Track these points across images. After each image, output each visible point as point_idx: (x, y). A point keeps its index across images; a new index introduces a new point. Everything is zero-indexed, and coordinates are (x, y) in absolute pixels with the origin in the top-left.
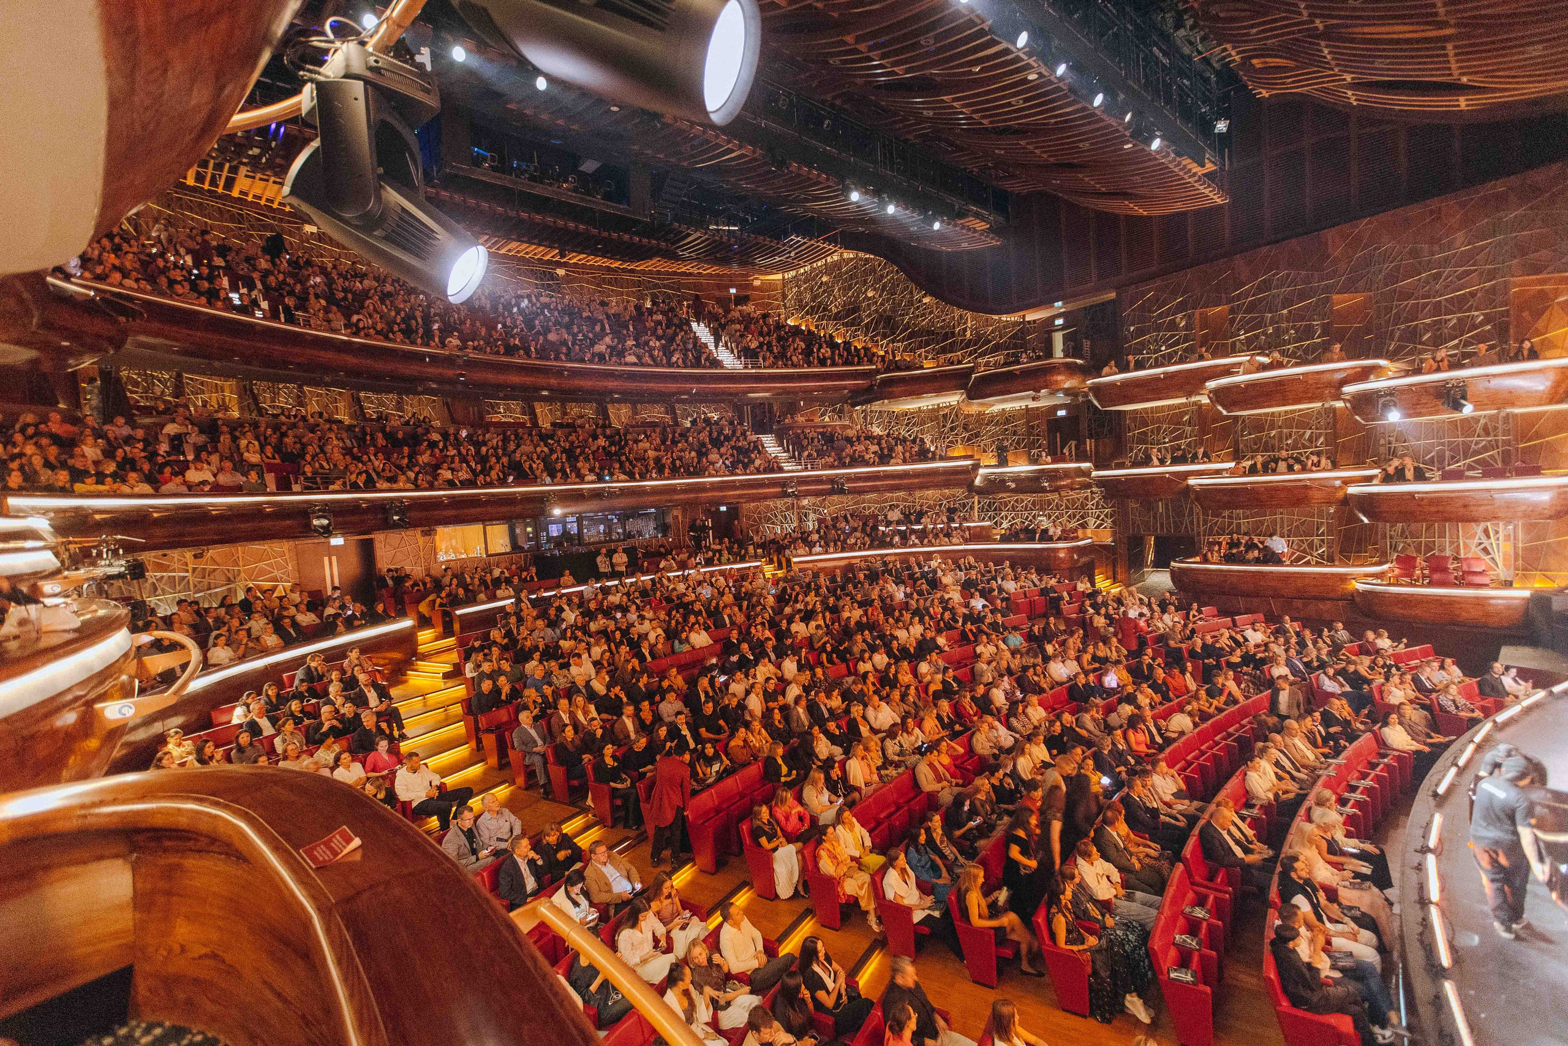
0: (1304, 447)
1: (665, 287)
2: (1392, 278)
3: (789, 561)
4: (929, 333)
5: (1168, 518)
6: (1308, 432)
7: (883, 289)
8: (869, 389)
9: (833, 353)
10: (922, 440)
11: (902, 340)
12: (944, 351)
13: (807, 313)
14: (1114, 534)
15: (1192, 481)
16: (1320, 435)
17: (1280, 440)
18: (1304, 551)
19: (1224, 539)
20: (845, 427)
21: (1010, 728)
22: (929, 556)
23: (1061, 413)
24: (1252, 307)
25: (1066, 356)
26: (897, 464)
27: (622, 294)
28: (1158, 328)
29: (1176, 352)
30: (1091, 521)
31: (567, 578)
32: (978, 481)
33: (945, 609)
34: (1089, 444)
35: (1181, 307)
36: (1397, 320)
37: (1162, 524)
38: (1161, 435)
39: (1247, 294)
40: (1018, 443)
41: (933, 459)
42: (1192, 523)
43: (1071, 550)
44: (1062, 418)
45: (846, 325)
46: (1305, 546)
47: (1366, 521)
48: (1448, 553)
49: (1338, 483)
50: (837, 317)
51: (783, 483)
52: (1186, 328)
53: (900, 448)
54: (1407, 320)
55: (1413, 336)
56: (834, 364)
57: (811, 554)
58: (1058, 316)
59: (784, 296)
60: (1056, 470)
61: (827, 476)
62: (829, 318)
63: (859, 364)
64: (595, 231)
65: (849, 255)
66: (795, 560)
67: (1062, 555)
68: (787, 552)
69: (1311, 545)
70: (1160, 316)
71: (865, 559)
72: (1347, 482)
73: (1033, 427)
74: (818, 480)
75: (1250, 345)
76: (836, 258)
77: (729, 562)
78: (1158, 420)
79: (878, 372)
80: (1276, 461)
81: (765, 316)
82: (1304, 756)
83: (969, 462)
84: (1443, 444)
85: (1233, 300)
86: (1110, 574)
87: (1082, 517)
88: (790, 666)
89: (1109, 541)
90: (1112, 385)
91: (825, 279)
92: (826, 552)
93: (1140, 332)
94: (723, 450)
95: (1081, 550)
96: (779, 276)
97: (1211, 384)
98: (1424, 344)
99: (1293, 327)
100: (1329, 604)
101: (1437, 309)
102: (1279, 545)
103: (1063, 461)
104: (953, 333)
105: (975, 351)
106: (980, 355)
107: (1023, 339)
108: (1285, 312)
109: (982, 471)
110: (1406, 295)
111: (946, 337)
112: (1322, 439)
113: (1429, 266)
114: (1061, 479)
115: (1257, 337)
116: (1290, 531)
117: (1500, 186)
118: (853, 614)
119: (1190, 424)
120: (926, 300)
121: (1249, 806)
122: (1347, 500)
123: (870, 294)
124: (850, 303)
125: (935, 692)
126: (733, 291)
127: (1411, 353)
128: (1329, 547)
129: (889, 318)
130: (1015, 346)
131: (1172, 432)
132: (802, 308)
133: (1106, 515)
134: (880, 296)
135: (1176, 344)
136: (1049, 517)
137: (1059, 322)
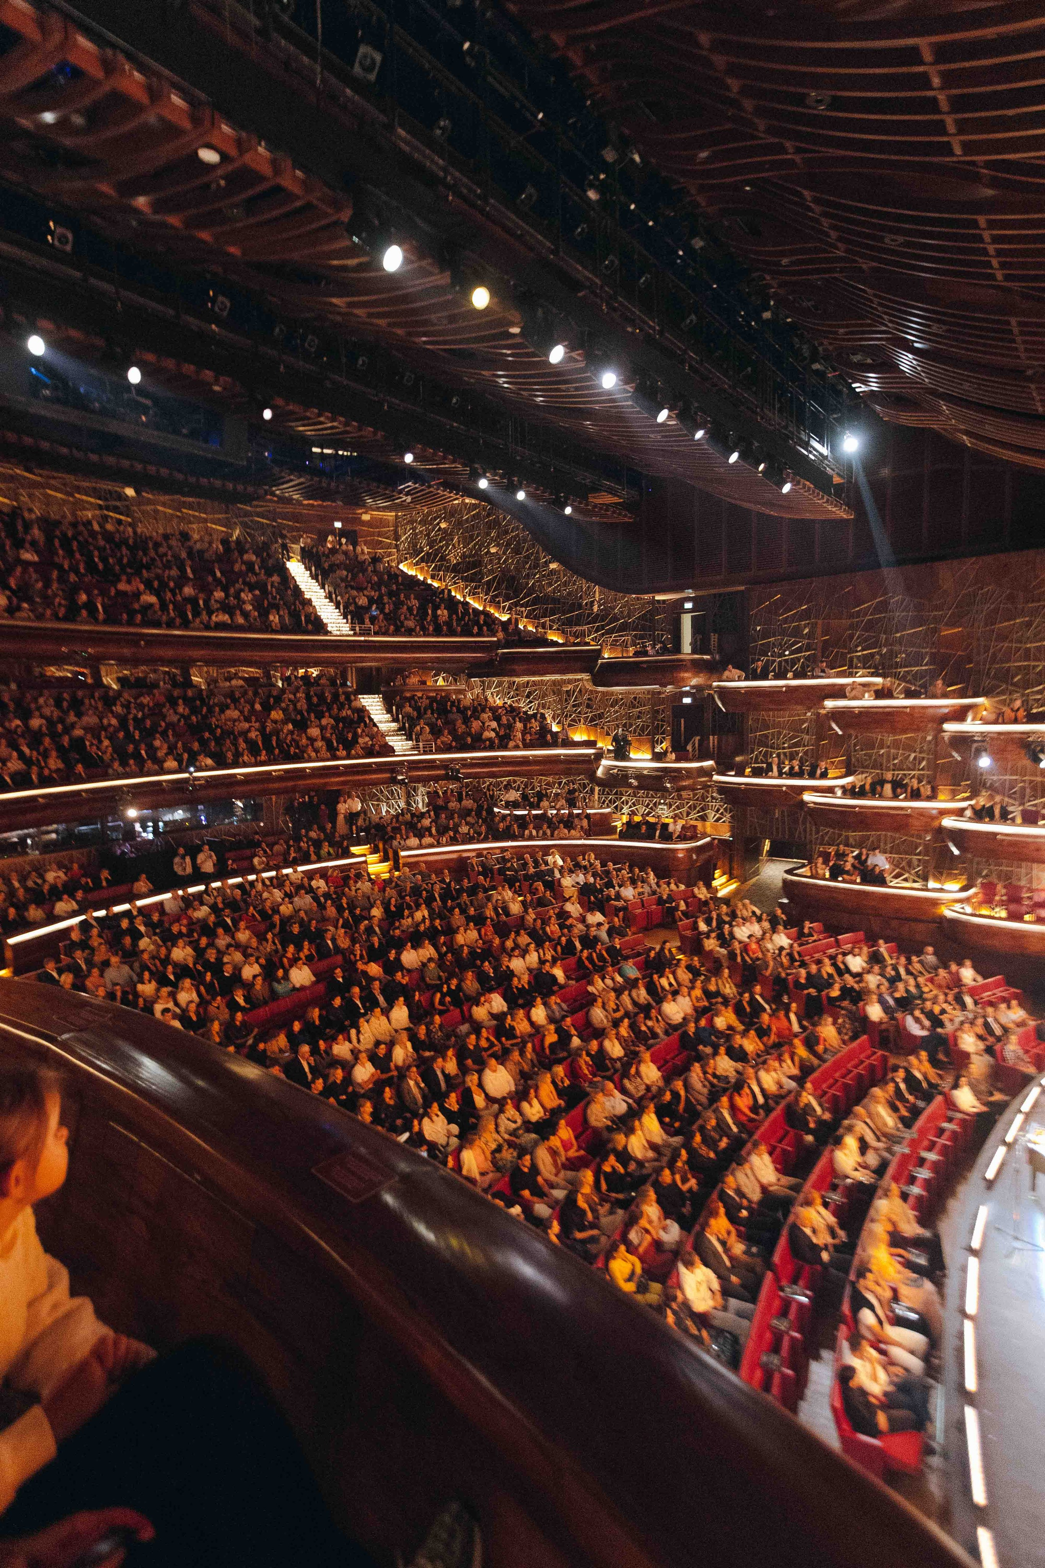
0: (910, 769)
1: (258, 515)
2: (991, 620)
3: (396, 854)
4: (555, 601)
5: (783, 823)
6: (913, 755)
7: (508, 544)
8: (490, 663)
9: (450, 616)
10: (543, 715)
11: (526, 605)
12: (570, 622)
13: (422, 560)
14: (732, 829)
15: (807, 797)
16: (923, 759)
17: (888, 761)
18: (903, 868)
19: (832, 850)
20: (460, 692)
21: (624, 1091)
22: (546, 850)
23: (687, 700)
24: (870, 626)
25: (694, 652)
26: (516, 748)
27: (205, 521)
28: (783, 633)
29: (798, 659)
30: (711, 815)
31: (142, 885)
32: (600, 772)
33: (562, 926)
34: (713, 740)
35: (806, 615)
36: (994, 660)
37: (777, 829)
38: (780, 741)
39: (865, 612)
40: (642, 729)
41: (554, 745)
42: (805, 831)
43: (689, 851)
44: (687, 705)
45: (465, 579)
46: (904, 864)
47: (956, 852)
48: (1023, 883)
49: (934, 812)
50: (456, 569)
51: (392, 768)
52: (809, 636)
53: (519, 725)
54: (1002, 662)
55: (1005, 676)
56: (452, 633)
57: (420, 847)
58: (688, 599)
59: (397, 538)
60: (679, 770)
61: (441, 760)
62: (447, 569)
63: (479, 635)
64: (180, 477)
65: (471, 501)
66: (403, 854)
67: (680, 855)
68: (395, 843)
69: (910, 863)
70: (785, 621)
71: (479, 853)
72: (943, 813)
73: (657, 711)
74: (431, 764)
75: (867, 663)
76: (456, 503)
77: (330, 858)
78: (779, 725)
79: (498, 645)
80: (882, 782)
81: (376, 560)
82: (886, 1125)
83: (592, 751)
84: (1024, 781)
85: (852, 616)
86: (727, 868)
87: (703, 809)
88: (400, 1014)
89: (727, 836)
90: (736, 690)
91: (443, 525)
92: (439, 845)
93: (765, 634)
94: (324, 722)
95: (700, 850)
96: (392, 513)
97: (830, 704)
98: (1013, 684)
99: (905, 652)
100: (921, 927)
101: (1027, 656)
102: (880, 861)
103: (687, 760)
104: (580, 605)
105: (603, 627)
106: (607, 632)
107: (652, 620)
108: (898, 635)
109: (605, 762)
110: (1003, 637)
111: (573, 608)
112: (924, 763)
113: (1022, 613)
114: (682, 778)
115: (872, 655)
116: (892, 847)
118: (467, 937)
119: (807, 733)
120: (553, 566)
121: (834, 1188)
122: (941, 830)
123: (493, 550)
124: (470, 556)
125: (551, 1044)
126: (338, 525)
127: (1002, 693)
128: (925, 867)
129: (513, 578)
130: (644, 628)
131: (791, 738)
132: (417, 552)
133: (726, 809)
134: (504, 553)
135: (799, 651)
136: (670, 806)
137: (688, 605)
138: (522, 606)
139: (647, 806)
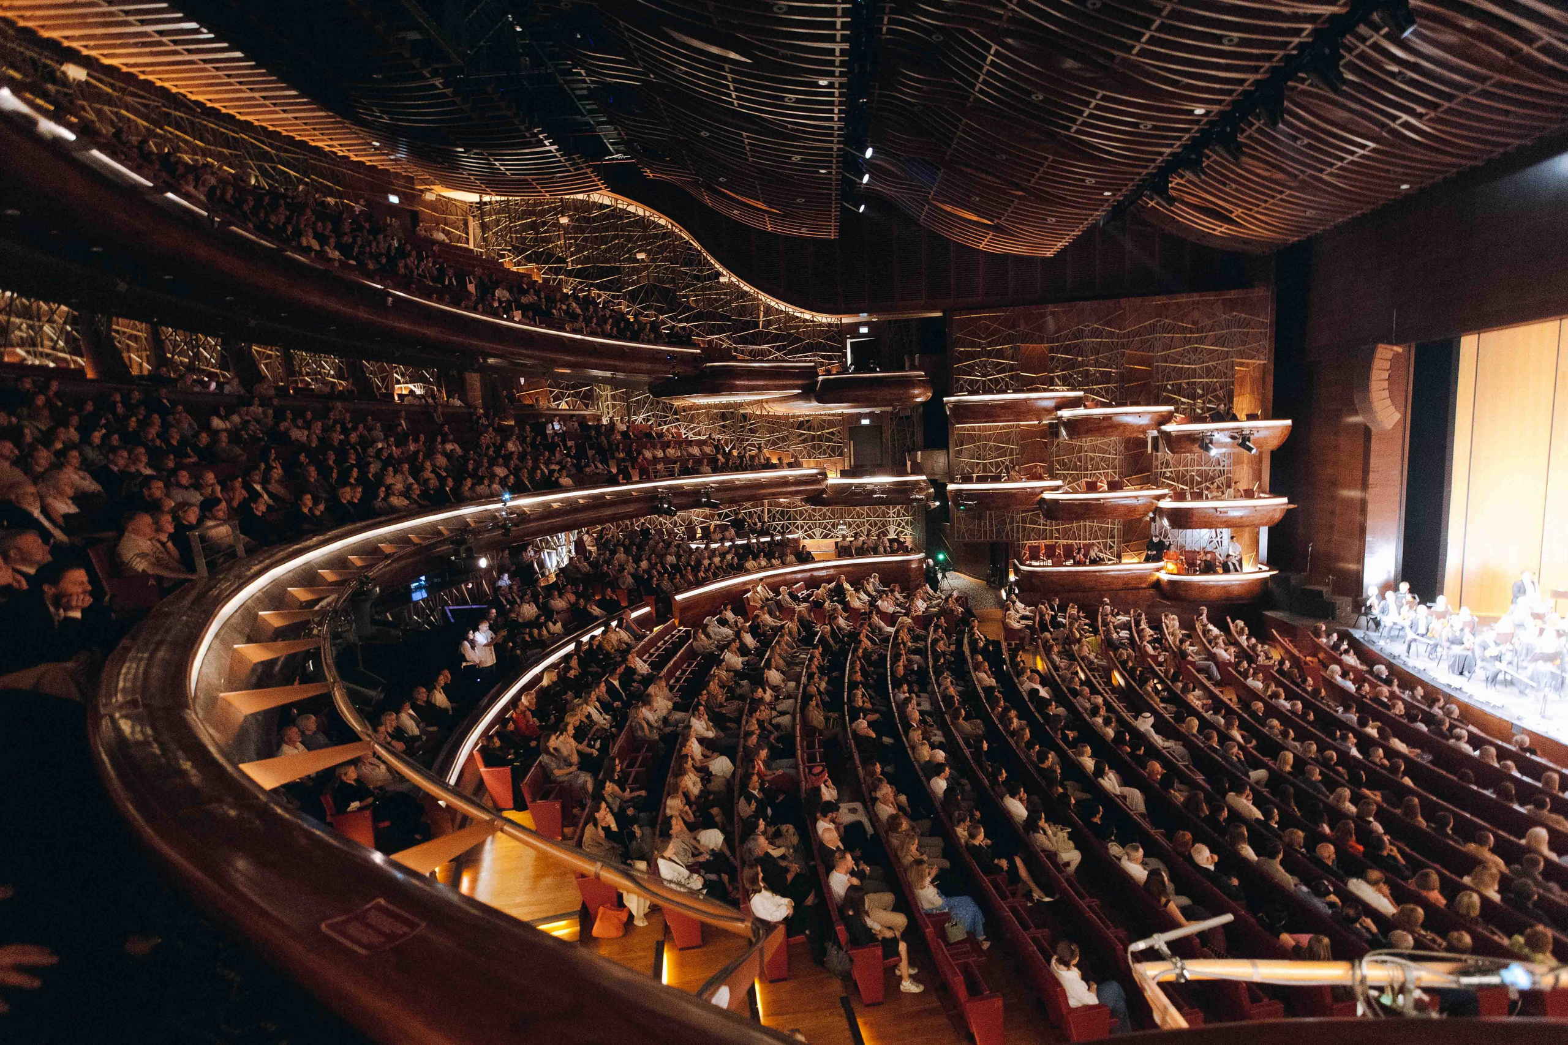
0: (1103, 468)
4: (723, 318)
5: (991, 525)
6: (1106, 457)
7: (656, 253)
12: (744, 341)
15: (1047, 496)
16: (1115, 459)
17: (1087, 462)
18: (1100, 551)
23: (865, 422)
24: (1067, 350)
28: (989, 354)
29: (1002, 379)
35: (1009, 339)
37: (985, 534)
38: (989, 452)
39: (1067, 338)
40: (831, 451)
42: (1012, 530)
44: (866, 426)
45: (599, 287)
46: (1101, 546)
49: (1145, 498)
50: (578, 274)
52: (1013, 358)
55: (1180, 390)
58: (862, 324)
62: (569, 274)
65: (603, 197)
69: (1104, 546)
70: (990, 344)
72: (1159, 498)
75: (1066, 381)
76: (580, 197)
78: (986, 438)
84: (1192, 470)
85: (1055, 341)
91: (564, 220)
93: (971, 356)
96: (474, 198)
98: (1185, 397)
99: (1098, 372)
101: (1194, 374)
108: (1093, 358)
109: (832, 481)
110: (1175, 360)
111: (748, 325)
112: (1114, 463)
113: (1192, 341)
115: (1071, 375)
116: (1091, 535)
117: (1233, 294)
122: (1154, 512)
123: (641, 256)
124: (604, 260)
126: (394, 199)
130: (832, 349)
131: (997, 450)
133: (907, 523)
134: (653, 260)
135: (1003, 371)
136: (850, 525)
137: (864, 330)
138: (680, 321)
139: (825, 528)
